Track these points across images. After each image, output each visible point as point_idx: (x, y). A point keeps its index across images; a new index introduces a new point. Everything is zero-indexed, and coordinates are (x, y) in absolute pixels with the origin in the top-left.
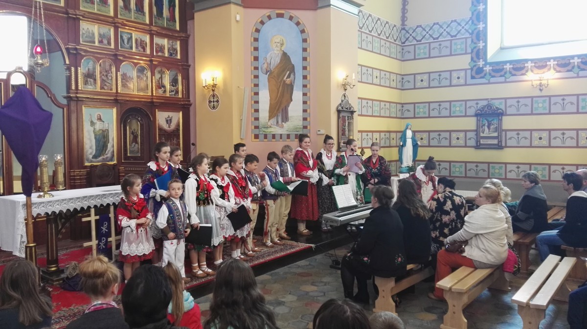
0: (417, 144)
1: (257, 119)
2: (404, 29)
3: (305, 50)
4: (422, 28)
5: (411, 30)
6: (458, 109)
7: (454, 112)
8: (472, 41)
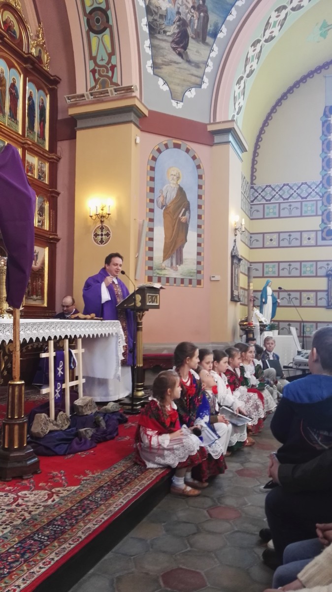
0: (277, 301)
1: (151, 259)
2: (252, 188)
3: (200, 187)
4: (272, 188)
5: (260, 189)
6: (308, 269)
7: (305, 272)
8: (323, 204)
